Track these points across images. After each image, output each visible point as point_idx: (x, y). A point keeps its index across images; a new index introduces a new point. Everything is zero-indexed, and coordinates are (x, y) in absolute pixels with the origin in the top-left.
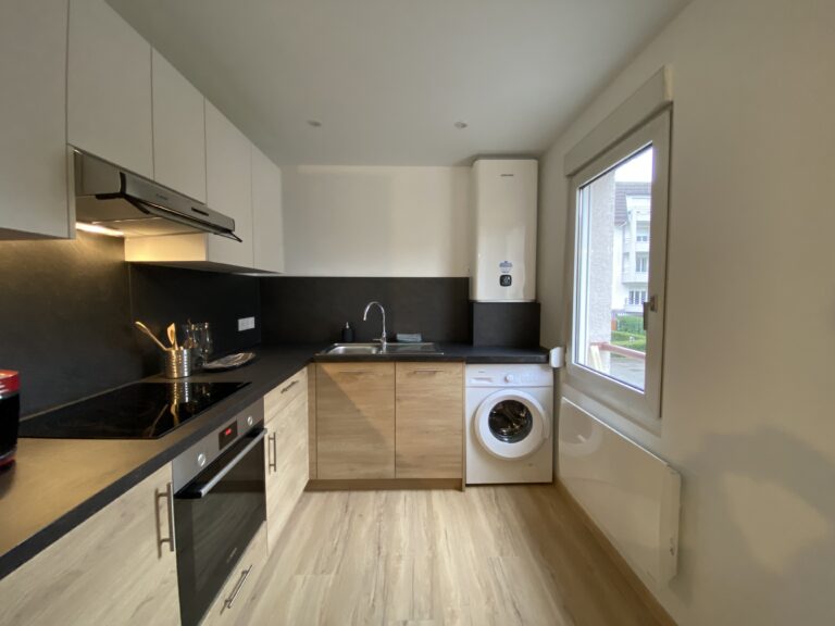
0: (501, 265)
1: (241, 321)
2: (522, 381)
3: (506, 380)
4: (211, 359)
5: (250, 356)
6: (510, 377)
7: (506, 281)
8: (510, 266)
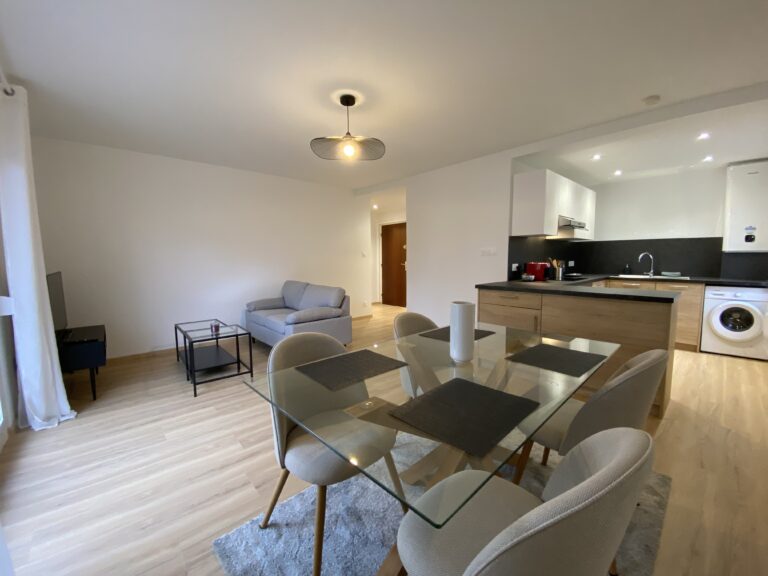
0: (747, 229)
2: (748, 298)
7: (749, 239)
8: (754, 229)
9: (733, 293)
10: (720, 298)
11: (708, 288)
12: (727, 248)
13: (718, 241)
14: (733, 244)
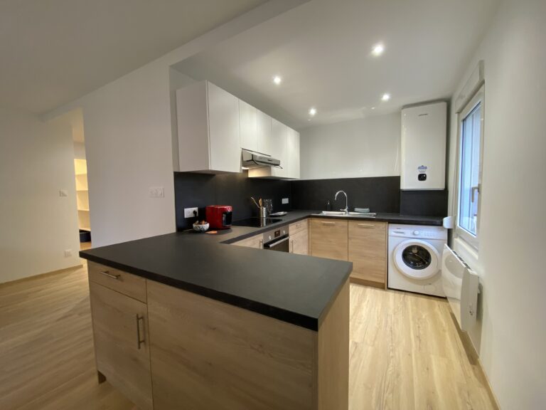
0: (419, 168)
1: (283, 200)
2: (425, 236)
3: (414, 234)
4: (273, 212)
5: (286, 213)
6: (417, 232)
7: (422, 177)
8: (426, 168)
9: (412, 232)
10: (402, 236)
11: (391, 225)
12: (405, 186)
13: (397, 180)
14: (409, 183)
